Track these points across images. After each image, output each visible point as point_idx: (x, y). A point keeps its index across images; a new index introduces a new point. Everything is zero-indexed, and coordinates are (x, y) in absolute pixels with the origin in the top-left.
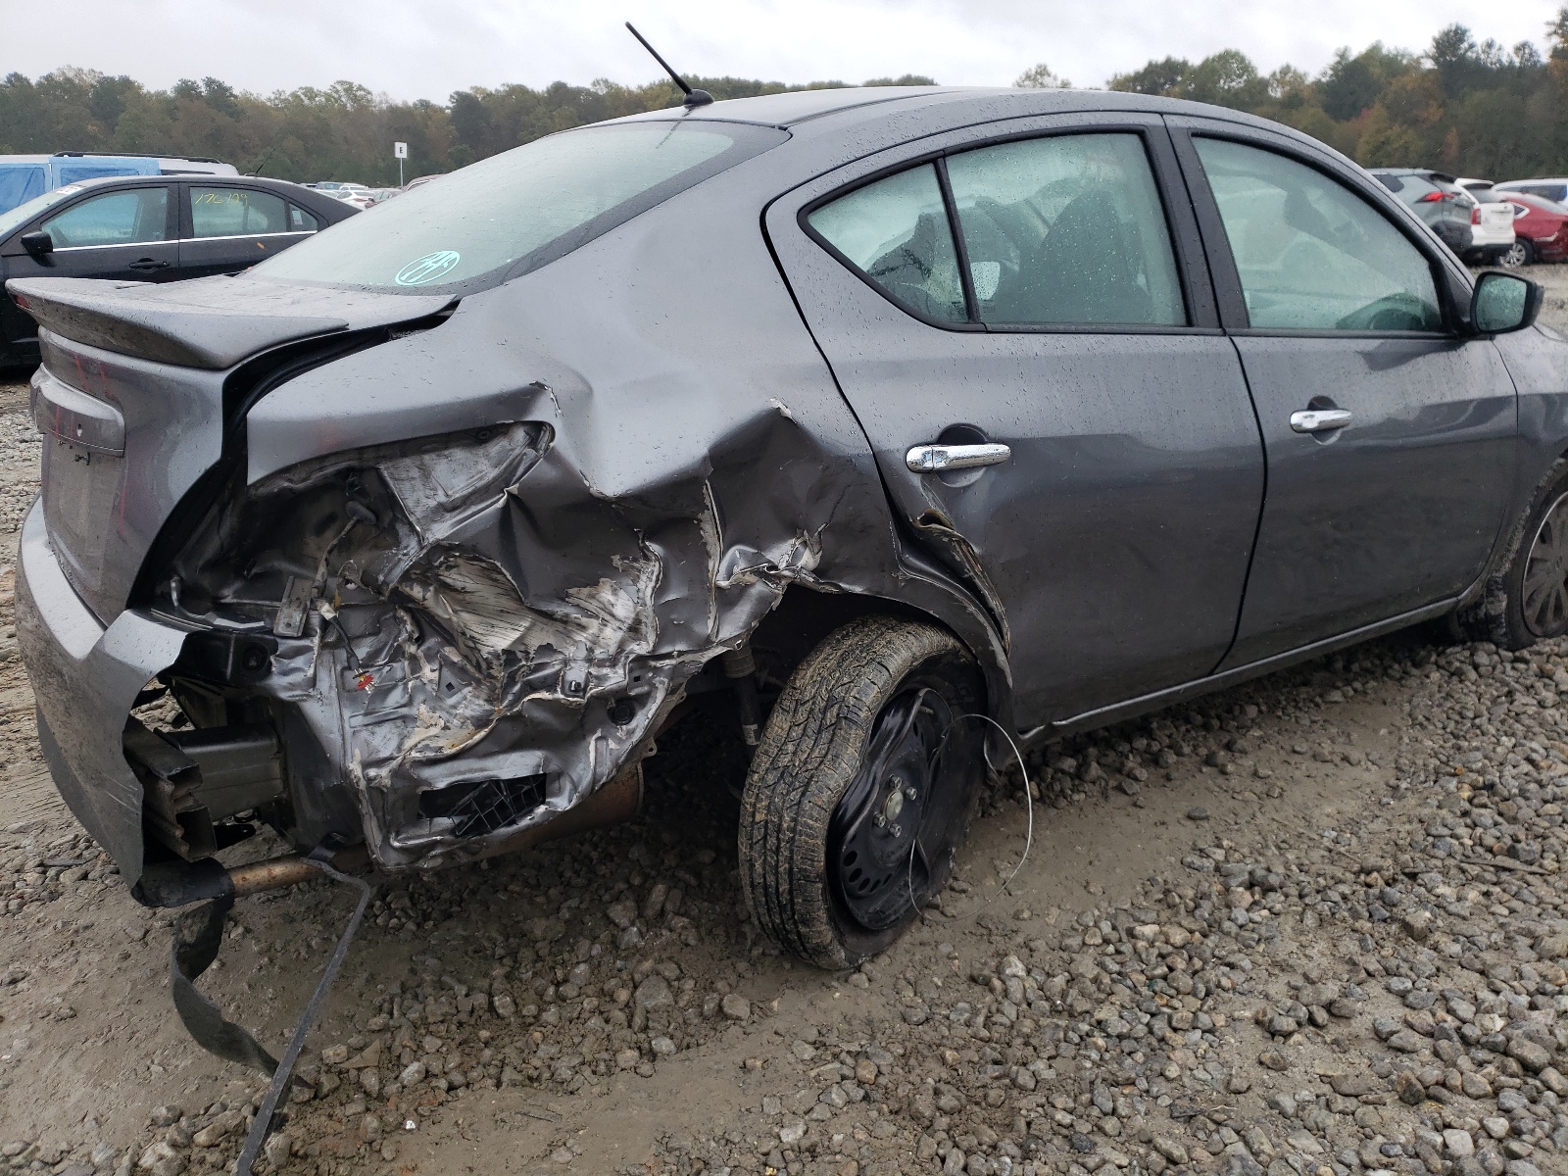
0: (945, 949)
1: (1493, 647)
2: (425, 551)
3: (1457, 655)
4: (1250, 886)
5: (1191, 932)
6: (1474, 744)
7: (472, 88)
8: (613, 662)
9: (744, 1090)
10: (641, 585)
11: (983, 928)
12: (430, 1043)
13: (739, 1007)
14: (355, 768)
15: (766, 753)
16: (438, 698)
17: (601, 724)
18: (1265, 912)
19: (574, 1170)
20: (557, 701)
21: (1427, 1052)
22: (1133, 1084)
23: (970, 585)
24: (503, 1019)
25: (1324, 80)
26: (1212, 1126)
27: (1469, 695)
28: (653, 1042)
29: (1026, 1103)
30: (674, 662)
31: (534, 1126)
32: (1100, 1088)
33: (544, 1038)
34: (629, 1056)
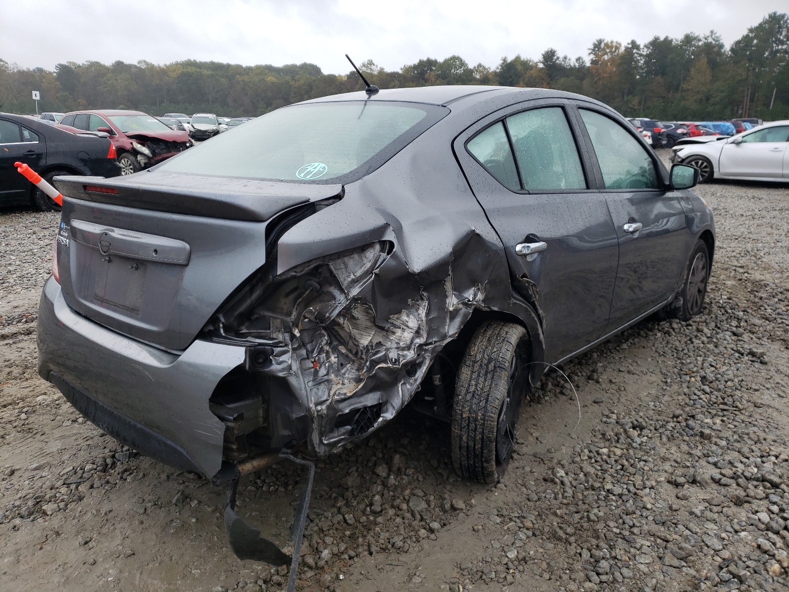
0: (528, 469)
1: (678, 321)
2: (349, 301)
3: (665, 325)
4: (634, 428)
5: (622, 449)
6: (688, 361)
7: (68, 62)
8: (408, 348)
9: (480, 539)
10: (420, 312)
11: (539, 459)
12: (328, 540)
13: (460, 504)
14: (312, 405)
15: (462, 386)
16: (339, 370)
17: (404, 377)
18: (645, 438)
19: (426, 584)
20: (389, 367)
21: (735, 485)
22: (635, 513)
23: (533, 305)
24: (351, 525)
25: (498, 71)
26: (674, 526)
27: (675, 340)
28: (431, 525)
29: (600, 526)
30: (432, 346)
31: (397, 569)
32: (625, 517)
33: (381, 529)
34: (423, 533)
